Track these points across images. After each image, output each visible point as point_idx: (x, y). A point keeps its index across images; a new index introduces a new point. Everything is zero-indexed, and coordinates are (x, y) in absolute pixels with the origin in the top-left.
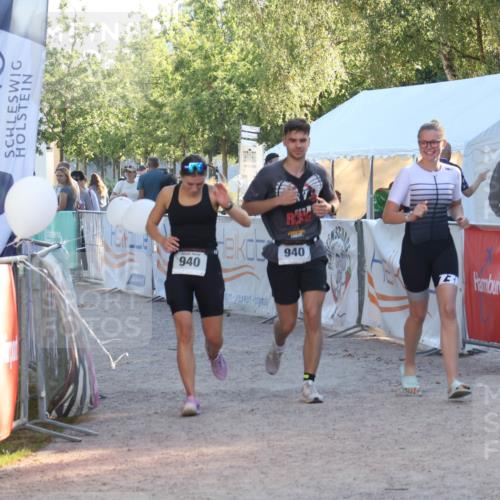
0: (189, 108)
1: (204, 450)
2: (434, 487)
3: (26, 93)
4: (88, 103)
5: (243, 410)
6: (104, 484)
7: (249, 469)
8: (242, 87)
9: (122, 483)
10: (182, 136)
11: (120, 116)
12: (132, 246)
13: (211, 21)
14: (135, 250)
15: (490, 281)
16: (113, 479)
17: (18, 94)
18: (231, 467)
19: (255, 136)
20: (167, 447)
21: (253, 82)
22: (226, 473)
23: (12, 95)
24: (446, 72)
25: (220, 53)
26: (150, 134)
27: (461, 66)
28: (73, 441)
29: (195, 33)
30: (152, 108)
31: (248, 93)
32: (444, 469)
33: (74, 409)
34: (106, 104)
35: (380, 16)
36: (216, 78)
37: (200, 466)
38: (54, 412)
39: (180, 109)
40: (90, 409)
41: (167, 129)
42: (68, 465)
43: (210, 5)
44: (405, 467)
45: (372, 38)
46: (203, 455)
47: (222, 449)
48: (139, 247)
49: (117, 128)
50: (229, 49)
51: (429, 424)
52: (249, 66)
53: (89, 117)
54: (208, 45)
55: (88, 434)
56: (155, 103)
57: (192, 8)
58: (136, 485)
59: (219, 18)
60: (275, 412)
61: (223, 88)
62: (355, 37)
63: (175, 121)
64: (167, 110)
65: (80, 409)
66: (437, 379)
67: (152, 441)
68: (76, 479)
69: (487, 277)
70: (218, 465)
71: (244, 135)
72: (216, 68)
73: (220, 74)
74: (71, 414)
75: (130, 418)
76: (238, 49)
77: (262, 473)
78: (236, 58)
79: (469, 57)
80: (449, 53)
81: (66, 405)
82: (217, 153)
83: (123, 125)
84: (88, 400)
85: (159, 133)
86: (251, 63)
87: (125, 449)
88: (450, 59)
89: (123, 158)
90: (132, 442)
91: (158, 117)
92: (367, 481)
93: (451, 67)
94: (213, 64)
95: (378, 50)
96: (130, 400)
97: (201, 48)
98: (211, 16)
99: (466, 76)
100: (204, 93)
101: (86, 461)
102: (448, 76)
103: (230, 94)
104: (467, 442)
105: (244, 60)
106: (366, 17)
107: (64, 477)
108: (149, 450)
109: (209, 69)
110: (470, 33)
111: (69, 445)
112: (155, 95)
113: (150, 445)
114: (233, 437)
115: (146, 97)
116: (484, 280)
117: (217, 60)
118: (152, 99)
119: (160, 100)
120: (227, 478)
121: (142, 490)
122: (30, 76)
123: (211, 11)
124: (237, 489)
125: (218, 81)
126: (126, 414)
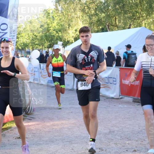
0: (44, 37)
1: (62, 122)
2: (121, 131)
3: (14, 34)
4: (19, 36)
5: (69, 112)
6: (40, 130)
7: (75, 127)
8: (57, 32)
9: (45, 130)
10: (42, 43)
11: (27, 39)
12: (35, 71)
13: (49, 16)
14: (35, 72)
15: (126, 81)
16: (42, 129)
17: (12, 35)
18: (70, 126)
19: (62, 44)
20: (53, 121)
21: (60, 31)
22: (69, 128)
23: (10, 35)
24: (108, 29)
25: (51, 24)
26: (34, 43)
27: (111, 28)
28: (30, 119)
29: (45, 18)
30: (35, 37)
31: (59, 33)
32: (122, 127)
33: (29, 111)
34: (24, 36)
35: (92, 15)
36: (50, 30)
37: (63, 126)
38: (25, 112)
39: (42, 37)
40: (33, 112)
41: (38, 42)
42: (30, 125)
43: (49, 12)
44: (113, 126)
45: (90, 21)
46: (63, 123)
47: (67, 122)
48: (36, 72)
49: (26, 42)
50: (53, 23)
51: (115, 116)
52: (59, 27)
53: (20, 39)
54: (49, 22)
55: (33, 118)
56: (35, 36)
57: (44, 12)
58: (48, 130)
59: (51, 15)
60: (78, 113)
61: (52, 32)
62: (85, 20)
63: (40, 40)
64: (38, 37)
65: (31, 111)
66: (114, 104)
67: (49, 120)
68: (33, 129)
69: (126, 80)
70: (67, 126)
71: (58, 44)
72: (51, 27)
73: (51, 28)
74: (28, 113)
75: (42, 114)
76: (56, 23)
77: (78, 128)
78: (55, 24)
79: (113, 26)
80: (109, 25)
81: (27, 110)
82: (50, 48)
83: (28, 41)
84: (32, 109)
85: (36, 43)
86: (59, 26)
87: (43, 122)
88: (108, 26)
89: (27, 49)
90: (44, 120)
91: (36, 39)
92: (104, 130)
93: (108, 28)
94: (50, 26)
95: (91, 24)
96: (41, 109)
97: (47, 22)
98: (49, 15)
99: (112, 30)
100: (47, 33)
101: (35, 124)
102: (108, 30)
103: (54, 34)
104: (126, 120)
105: (57, 25)
106: (88, 16)
107: (30, 129)
108: (49, 122)
109: (49, 28)
110: (113, 20)
111: (29, 120)
112: (36, 34)
113: (49, 121)
114: (69, 119)
115: (33, 34)
116: (125, 81)
117: (51, 25)
118: (35, 34)
119: (37, 35)
120: (70, 129)
121: (50, 132)
122: (15, 30)
123: (49, 13)
124: (73, 132)
125: (51, 30)
126: (41, 113)
